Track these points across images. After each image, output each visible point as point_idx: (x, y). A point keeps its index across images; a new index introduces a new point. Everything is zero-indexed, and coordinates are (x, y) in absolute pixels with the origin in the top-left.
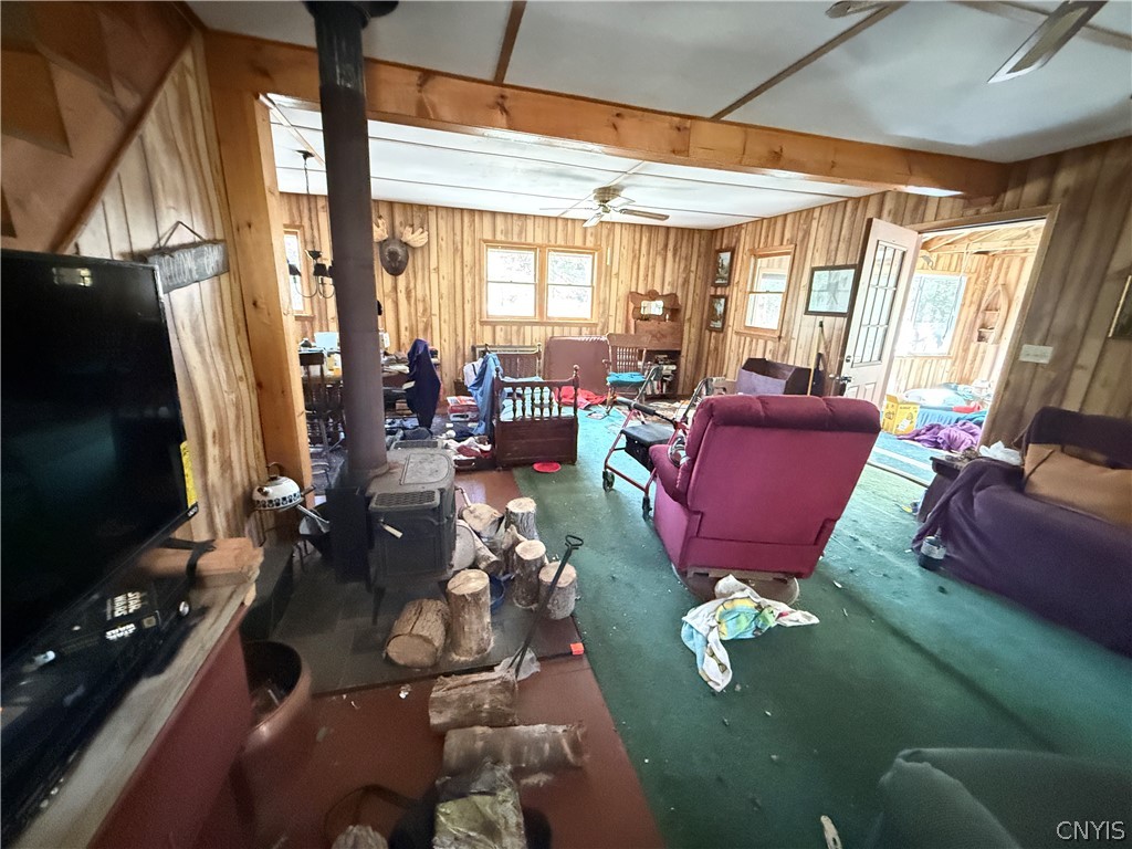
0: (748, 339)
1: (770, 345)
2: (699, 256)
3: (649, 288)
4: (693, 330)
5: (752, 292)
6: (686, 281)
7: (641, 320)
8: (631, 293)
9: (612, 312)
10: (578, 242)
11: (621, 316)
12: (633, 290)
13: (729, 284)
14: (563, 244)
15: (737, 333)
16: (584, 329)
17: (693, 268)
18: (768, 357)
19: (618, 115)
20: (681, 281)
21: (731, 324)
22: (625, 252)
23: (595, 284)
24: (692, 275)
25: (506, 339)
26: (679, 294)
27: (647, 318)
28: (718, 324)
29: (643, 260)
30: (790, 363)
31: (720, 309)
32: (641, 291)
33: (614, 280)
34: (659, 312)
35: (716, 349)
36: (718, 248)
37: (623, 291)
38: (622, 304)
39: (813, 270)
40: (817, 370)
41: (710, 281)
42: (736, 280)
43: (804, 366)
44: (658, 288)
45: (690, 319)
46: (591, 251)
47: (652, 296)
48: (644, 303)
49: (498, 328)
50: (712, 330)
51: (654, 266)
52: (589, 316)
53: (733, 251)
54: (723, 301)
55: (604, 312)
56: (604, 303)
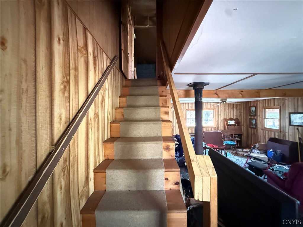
0: (267, 131)
1: (277, 134)
2: (244, 108)
3: (230, 117)
4: (245, 128)
5: (265, 118)
6: (241, 115)
7: (229, 126)
8: (225, 119)
9: (220, 124)
10: (209, 107)
11: (222, 125)
12: (225, 118)
13: (256, 116)
14: (205, 108)
15: (262, 129)
16: (212, 129)
17: (242, 111)
18: (277, 137)
19: (242, 92)
20: (239, 115)
21: (259, 126)
22: (222, 109)
23: (214, 117)
24: (242, 113)
25: (192, 132)
26: (239, 118)
27: (230, 125)
28: (254, 126)
29: (227, 110)
30: (287, 139)
31: (254, 122)
32: (227, 118)
33: (220, 116)
34: (234, 123)
35: (254, 133)
36: (250, 106)
37: (222, 118)
38: (222, 122)
39: (290, 114)
40: (300, 143)
41: (248, 115)
42: (259, 115)
43: (293, 141)
44: (232, 117)
45: (243, 125)
46: (213, 109)
47: (231, 119)
48: (229, 121)
49: (190, 129)
50: (251, 128)
51: (231, 112)
52: (213, 125)
53: (256, 107)
54: (254, 120)
55: (217, 124)
56: (217, 122)
